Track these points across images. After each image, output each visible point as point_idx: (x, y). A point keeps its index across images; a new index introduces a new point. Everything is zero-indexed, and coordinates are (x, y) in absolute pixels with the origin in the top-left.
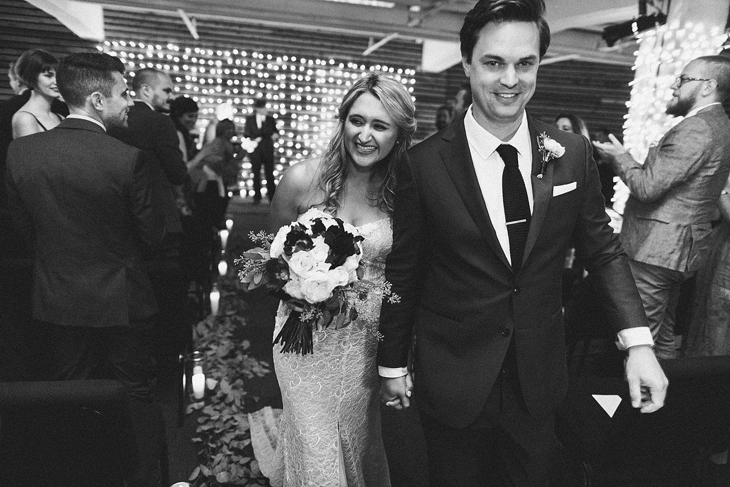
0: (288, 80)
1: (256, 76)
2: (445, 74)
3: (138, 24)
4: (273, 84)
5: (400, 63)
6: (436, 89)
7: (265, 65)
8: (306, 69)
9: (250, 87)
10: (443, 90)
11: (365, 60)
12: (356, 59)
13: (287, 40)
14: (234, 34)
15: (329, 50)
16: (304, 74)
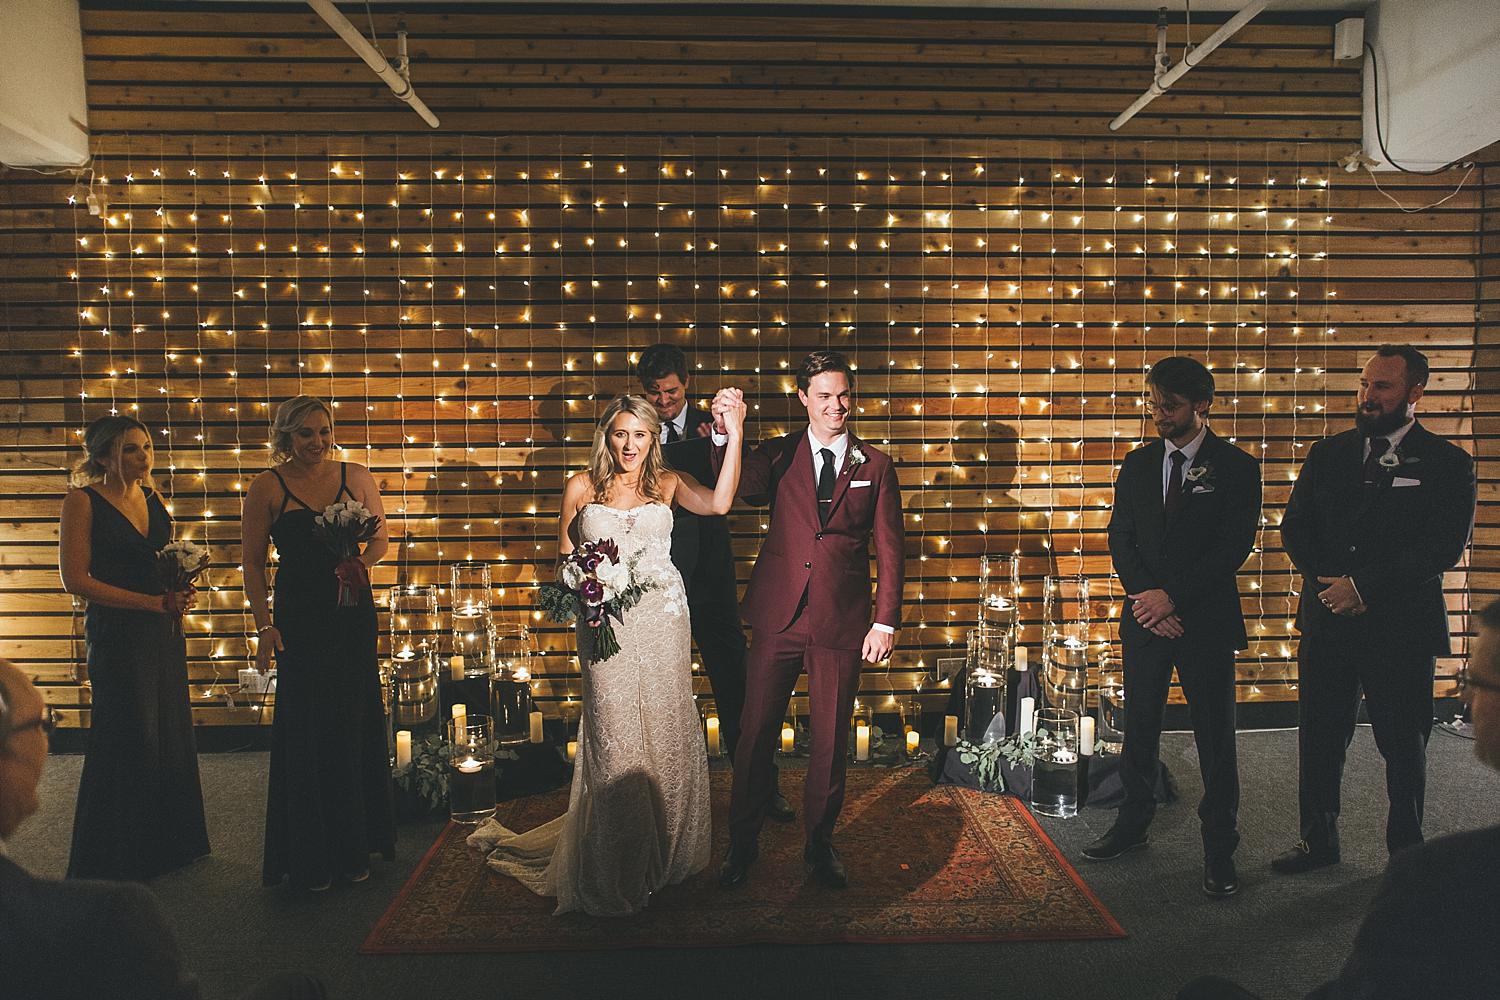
0: (802, 256)
1: (672, 255)
2: (1468, 178)
3: (216, 95)
4: (743, 280)
5: (1270, 151)
6: (1427, 247)
7: (708, 208)
8: (879, 208)
9: (648, 300)
10: (1463, 246)
11: (1116, 150)
12: (1082, 151)
13: (790, 99)
14: (581, 98)
15: (969, 124)
16: (870, 229)
